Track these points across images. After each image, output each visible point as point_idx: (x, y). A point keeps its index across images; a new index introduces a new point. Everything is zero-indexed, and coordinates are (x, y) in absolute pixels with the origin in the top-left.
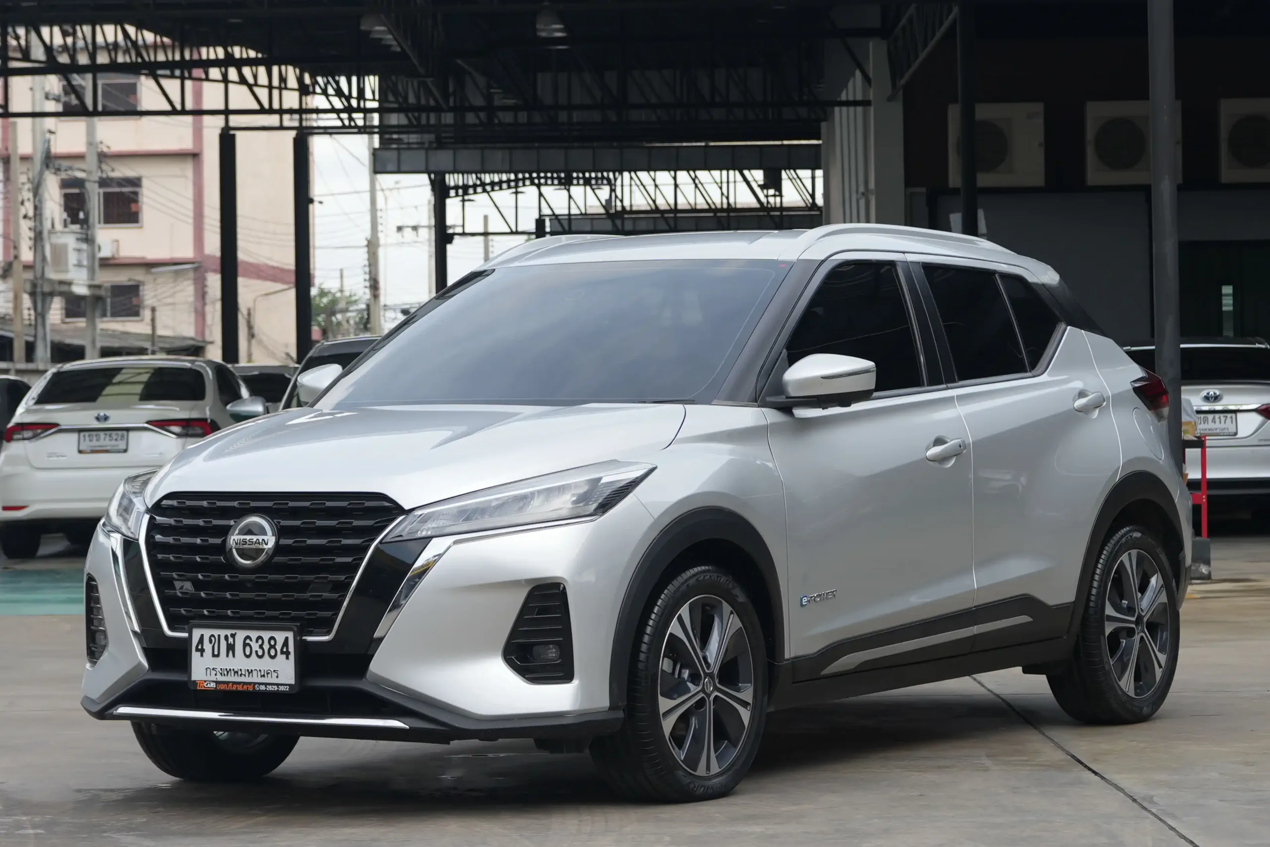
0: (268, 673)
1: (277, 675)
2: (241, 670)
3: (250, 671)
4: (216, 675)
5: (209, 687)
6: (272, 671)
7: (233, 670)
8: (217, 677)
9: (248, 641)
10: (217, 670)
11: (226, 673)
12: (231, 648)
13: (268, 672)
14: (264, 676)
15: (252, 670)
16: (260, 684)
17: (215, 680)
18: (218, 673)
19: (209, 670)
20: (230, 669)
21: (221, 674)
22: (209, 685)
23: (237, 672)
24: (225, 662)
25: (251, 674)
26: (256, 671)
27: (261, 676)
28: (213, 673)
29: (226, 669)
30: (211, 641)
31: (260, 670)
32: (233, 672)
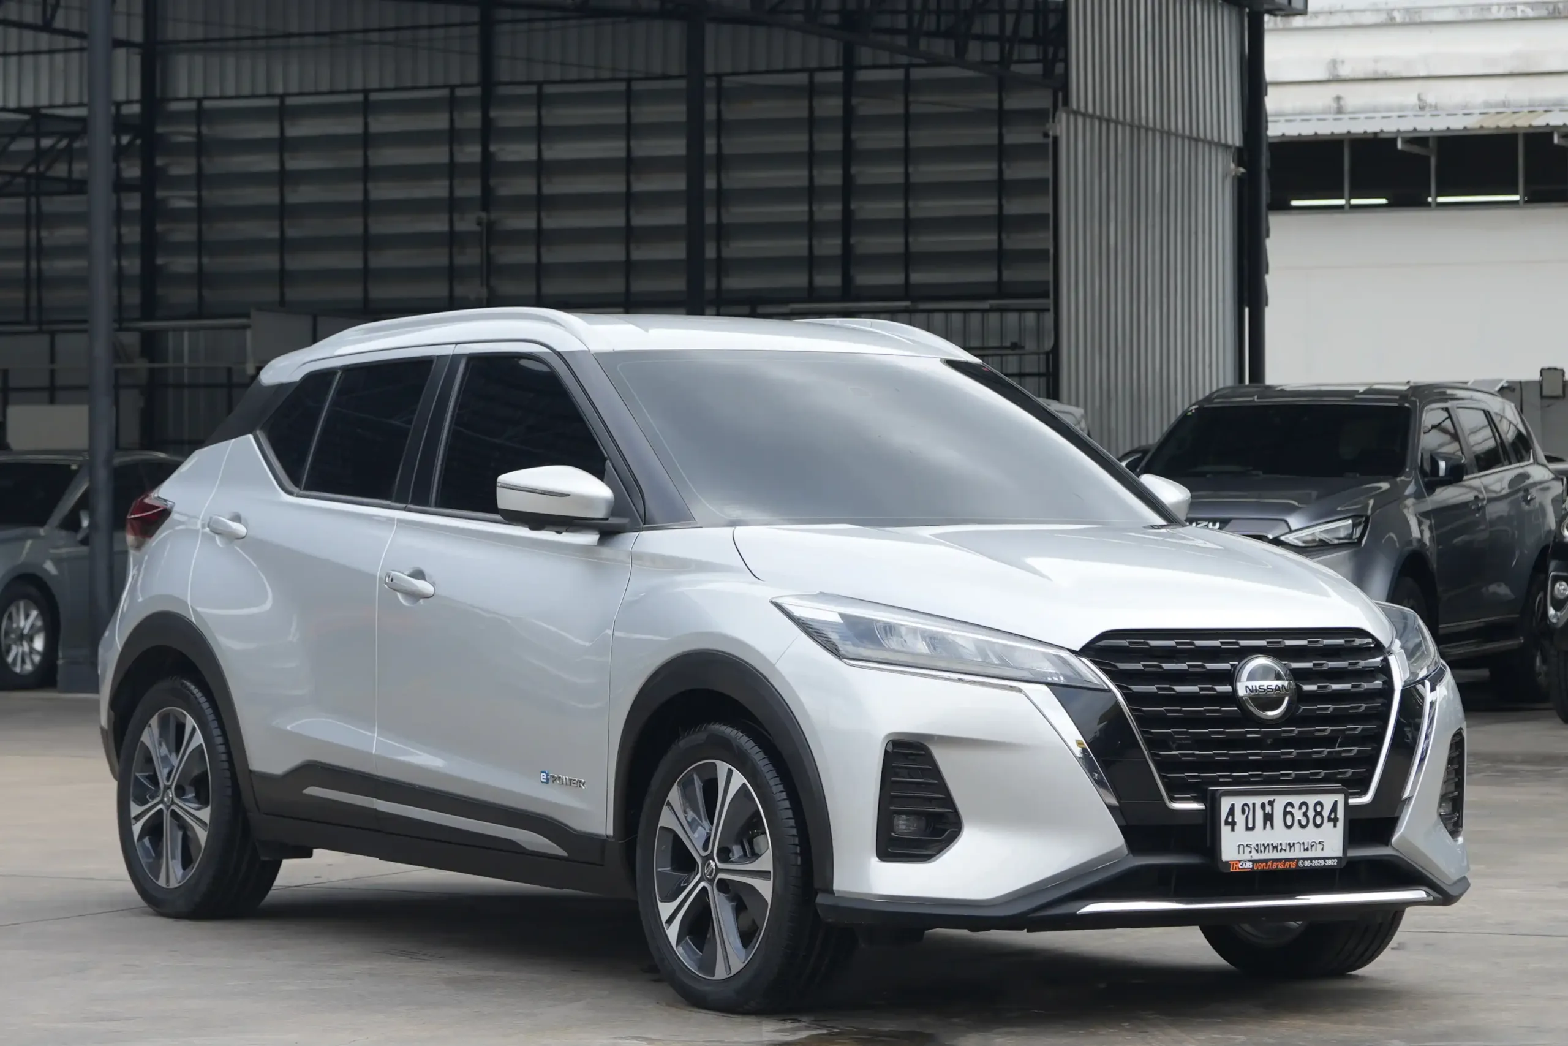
0: (1312, 846)
1: (1322, 847)
2: (1281, 844)
3: (1292, 845)
4: (1250, 852)
5: (1244, 868)
6: (1317, 842)
7: (1272, 844)
8: (1251, 855)
9: (1289, 809)
10: (1252, 846)
11: (1263, 849)
12: (1268, 818)
13: (1313, 844)
14: (1307, 849)
15: (1294, 844)
16: (1304, 859)
17: (1249, 858)
18: (1253, 851)
19: (1241, 847)
20: (1268, 845)
21: (1257, 851)
22: (1244, 866)
23: (1276, 847)
24: (1261, 835)
25: (1292, 848)
26: (1299, 844)
27: (1305, 850)
28: (1247, 850)
29: (1264, 845)
30: (1243, 811)
31: (1303, 843)
32: (1271, 848)
